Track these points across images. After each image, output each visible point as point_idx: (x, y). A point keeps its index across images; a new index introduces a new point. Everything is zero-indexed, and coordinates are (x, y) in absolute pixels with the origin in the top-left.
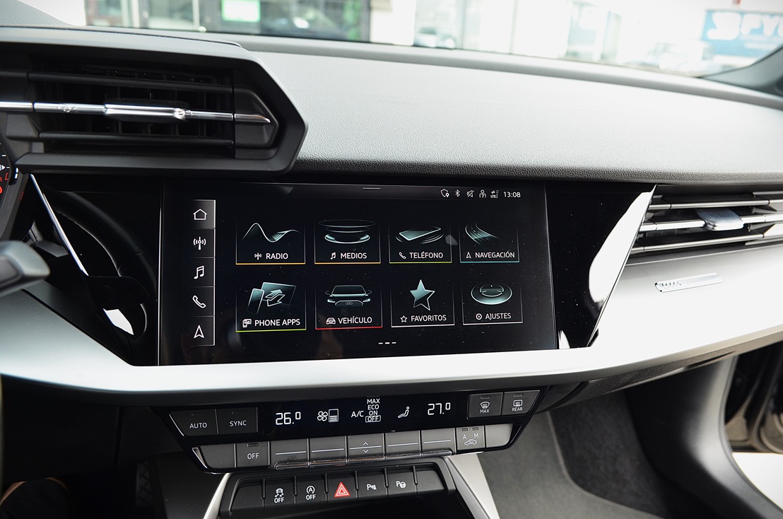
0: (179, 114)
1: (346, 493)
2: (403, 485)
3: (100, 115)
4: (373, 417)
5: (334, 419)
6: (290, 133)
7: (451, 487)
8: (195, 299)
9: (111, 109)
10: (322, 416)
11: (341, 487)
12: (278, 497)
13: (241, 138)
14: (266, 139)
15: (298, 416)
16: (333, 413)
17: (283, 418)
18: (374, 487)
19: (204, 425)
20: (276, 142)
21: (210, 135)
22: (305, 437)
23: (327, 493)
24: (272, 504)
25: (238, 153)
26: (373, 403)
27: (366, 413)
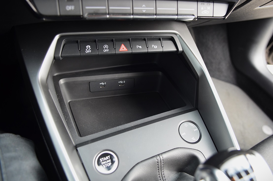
1: (125, 50)
2: (156, 47)
7: (180, 49)
11: (123, 46)
12: (88, 50)
18: (140, 47)
23: (115, 49)
24: (85, 54)
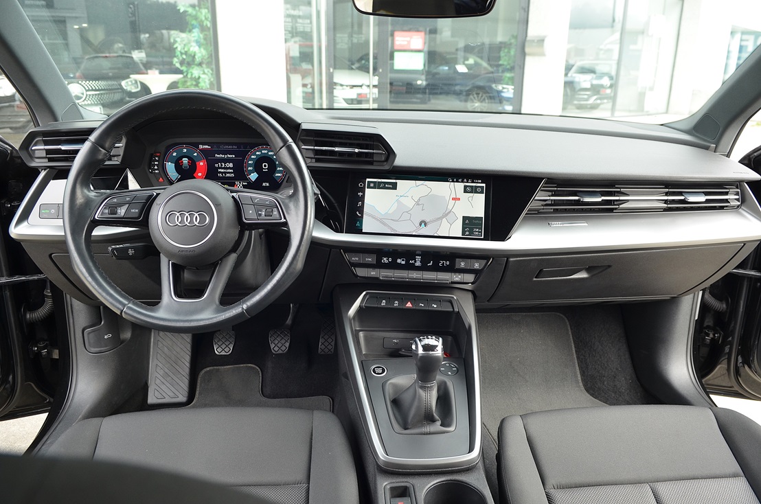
0: (357, 150)
1: (411, 305)
2: (435, 306)
3: (333, 151)
4: (418, 264)
5: (403, 262)
6: (391, 156)
7: (456, 310)
8: (358, 213)
9: (337, 149)
10: (399, 261)
11: (409, 303)
13: (375, 158)
14: (383, 159)
15: (390, 260)
16: (403, 260)
17: (385, 260)
18: (423, 305)
19: (357, 259)
20: (387, 160)
21: (366, 157)
22: (392, 269)
23: (403, 305)
24: (381, 306)
25: (375, 163)
26: (419, 258)
27: (415, 262)
